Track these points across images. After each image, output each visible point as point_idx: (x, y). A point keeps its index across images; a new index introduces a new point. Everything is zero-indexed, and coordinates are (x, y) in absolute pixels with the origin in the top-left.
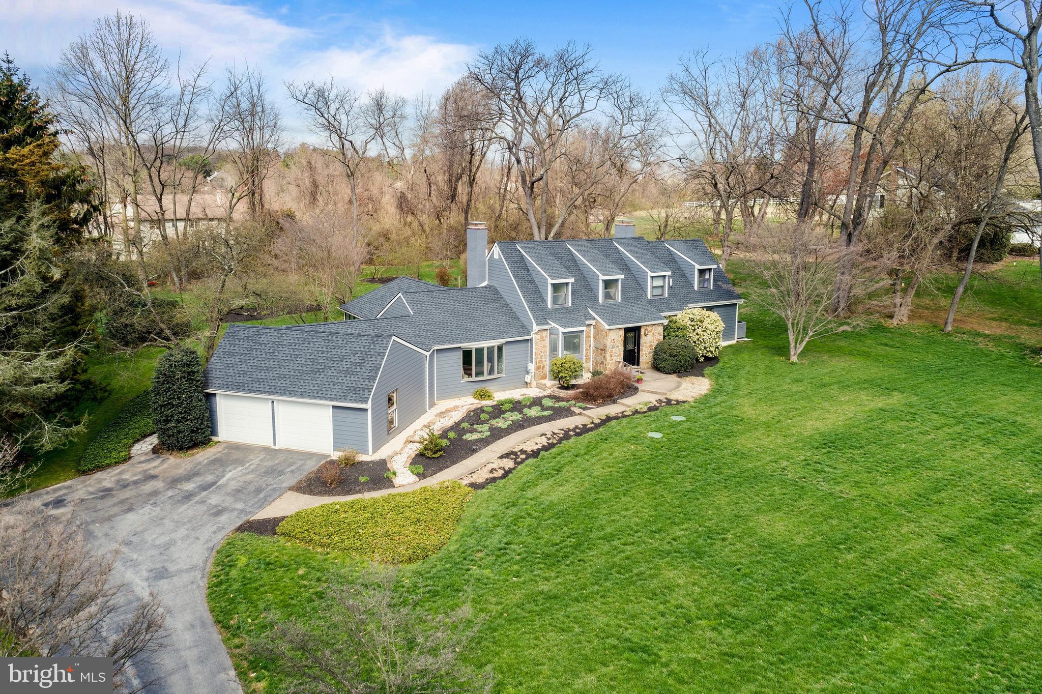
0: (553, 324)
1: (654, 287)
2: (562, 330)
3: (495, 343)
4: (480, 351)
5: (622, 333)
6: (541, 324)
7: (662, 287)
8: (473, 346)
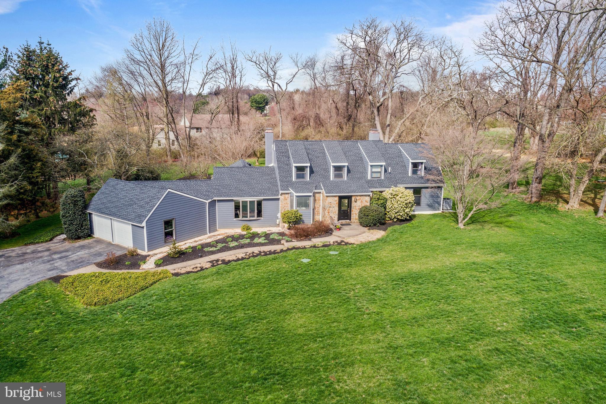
0: (292, 191)
1: (372, 172)
2: (295, 194)
3: (255, 199)
4: (245, 203)
5: (337, 199)
6: (283, 190)
7: (380, 172)
8: (241, 199)
